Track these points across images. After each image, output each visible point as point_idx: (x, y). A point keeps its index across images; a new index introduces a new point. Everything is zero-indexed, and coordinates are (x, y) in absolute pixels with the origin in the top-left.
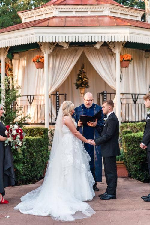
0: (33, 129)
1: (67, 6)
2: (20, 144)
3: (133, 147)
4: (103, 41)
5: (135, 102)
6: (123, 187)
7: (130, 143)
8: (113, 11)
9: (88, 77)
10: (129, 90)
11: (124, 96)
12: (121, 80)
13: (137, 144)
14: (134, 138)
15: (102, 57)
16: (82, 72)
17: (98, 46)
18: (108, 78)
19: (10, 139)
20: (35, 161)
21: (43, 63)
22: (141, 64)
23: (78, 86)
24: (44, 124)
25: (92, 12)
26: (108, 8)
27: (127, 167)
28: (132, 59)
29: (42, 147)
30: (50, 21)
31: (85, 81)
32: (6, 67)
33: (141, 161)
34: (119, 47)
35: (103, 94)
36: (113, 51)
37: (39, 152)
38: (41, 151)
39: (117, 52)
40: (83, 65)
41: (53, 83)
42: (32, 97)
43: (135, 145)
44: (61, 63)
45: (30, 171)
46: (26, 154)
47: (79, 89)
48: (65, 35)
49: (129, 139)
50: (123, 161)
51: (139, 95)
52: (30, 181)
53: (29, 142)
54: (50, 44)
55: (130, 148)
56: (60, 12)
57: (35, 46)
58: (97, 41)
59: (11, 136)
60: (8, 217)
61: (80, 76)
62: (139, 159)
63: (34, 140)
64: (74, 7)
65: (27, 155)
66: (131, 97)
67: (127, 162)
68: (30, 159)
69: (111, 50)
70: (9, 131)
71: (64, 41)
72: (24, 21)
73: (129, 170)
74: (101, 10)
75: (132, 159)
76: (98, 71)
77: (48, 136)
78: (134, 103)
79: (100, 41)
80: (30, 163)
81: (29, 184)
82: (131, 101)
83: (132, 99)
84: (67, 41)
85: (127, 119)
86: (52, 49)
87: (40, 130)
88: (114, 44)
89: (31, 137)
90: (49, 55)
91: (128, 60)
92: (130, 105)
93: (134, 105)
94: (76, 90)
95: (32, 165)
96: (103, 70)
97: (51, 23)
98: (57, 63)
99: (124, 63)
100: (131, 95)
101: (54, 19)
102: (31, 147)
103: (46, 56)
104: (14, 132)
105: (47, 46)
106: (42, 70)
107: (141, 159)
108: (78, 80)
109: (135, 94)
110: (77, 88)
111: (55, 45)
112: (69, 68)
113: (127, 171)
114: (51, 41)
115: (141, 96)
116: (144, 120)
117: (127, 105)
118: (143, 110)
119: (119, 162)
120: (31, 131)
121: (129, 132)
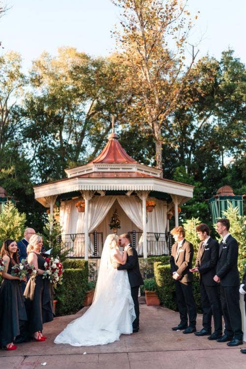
1: (104, 164)
2: (57, 279)
4: (133, 189)
5: (157, 239)
6: (159, 318)
8: (139, 169)
9: (119, 219)
10: (152, 229)
11: (149, 235)
12: (147, 222)
16: (115, 216)
17: (128, 194)
18: (136, 221)
19: (49, 272)
20: (76, 292)
21: (84, 208)
23: (112, 227)
24: (84, 258)
25: (123, 169)
26: (135, 166)
27: (159, 296)
28: (155, 205)
29: (83, 278)
30: (90, 175)
31: (118, 222)
34: (145, 196)
35: (132, 233)
36: (140, 198)
37: (80, 283)
39: (144, 199)
40: (116, 210)
42: (75, 235)
43: (168, 276)
47: (112, 230)
48: (103, 185)
50: (156, 290)
52: (72, 310)
53: (71, 274)
54: (90, 192)
56: (98, 168)
57: (78, 194)
58: (128, 190)
59: (50, 268)
60: (45, 364)
61: (114, 219)
62: (172, 290)
64: (109, 165)
66: (155, 236)
67: (159, 292)
68: (72, 291)
69: (139, 198)
70: (50, 263)
71: (101, 189)
72: (69, 176)
73: (160, 299)
74: (130, 167)
77: (88, 268)
79: (130, 190)
80: (72, 294)
81: (70, 314)
82: (155, 239)
84: (104, 190)
85: (152, 253)
86: (92, 196)
87: (81, 263)
88: (141, 192)
89: (73, 269)
90: (90, 202)
91: (152, 206)
92: (154, 242)
93: (156, 242)
96: (132, 214)
97: (91, 176)
98: (96, 208)
99: (149, 208)
101: (93, 174)
102: (73, 279)
103: (86, 202)
104: (54, 266)
105: (88, 194)
106: (83, 213)
108: (112, 222)
109: (157, 234)
110: (111, 229)
111: (94, 192)
113: (158, 300)
114: (91, 189)
115: (161, 235)
116: (164, 255)
117: (151, 242)
118: (163, 246)
119: (152, 292)
120: (73, 264)
121: (160, 264)
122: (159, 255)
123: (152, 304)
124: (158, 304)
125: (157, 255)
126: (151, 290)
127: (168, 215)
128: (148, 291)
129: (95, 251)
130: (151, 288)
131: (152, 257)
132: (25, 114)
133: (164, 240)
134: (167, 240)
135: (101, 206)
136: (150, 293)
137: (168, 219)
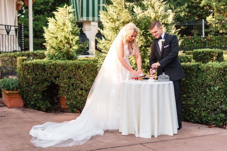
3: (34, 75)
10: (2, 22)
13: (40, 72)
14: (36, 66)
27: (23, 97)
49: (29, 67)
51: (11, 27)
62: (41, 88)
66: (5, 29)
75: (32, 88)
78: (7, 34)
82: (5, 33)
83: (5, 31)
92: (4, 36)
93: (7, 36)
100: (4, 26)
107: (43, 88)
109: (8, 26)
119: (15, 92)
121: (25, 60)
122: (9, 51)
123: (15, 106)
124: (21, 106)
125: (7, 51)
126: (13, 90)
127: (17, 5)
128: (10, 92)
130: (14, 88)
134: (16, 34)
136: (12, 93)
137: (16, 10)
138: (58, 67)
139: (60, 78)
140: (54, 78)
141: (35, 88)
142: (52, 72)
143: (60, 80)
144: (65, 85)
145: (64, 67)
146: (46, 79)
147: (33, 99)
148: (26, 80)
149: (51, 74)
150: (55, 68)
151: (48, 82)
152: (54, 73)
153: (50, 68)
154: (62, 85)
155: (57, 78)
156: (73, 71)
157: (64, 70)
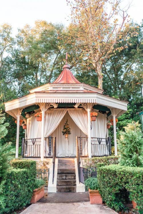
0: (21, 162)
1: (57, 84)
3: (108, 179)
4: (80, 102)
5: (100, 143)
7: (105, 175)
8: (85, 88)
9: (70, 127)
10: (96, 135)
11: (93, 139)
12: (91, 129)
13: (112, 176)
14: (109, 171)
15: (79, 113)
16: (66, 124)
17: (76, 106)
20: (20, 192)
21: (41, 117)
22: (102, 121)
23: (64, 133)
24: (40, 157)
25: (73, 88)
26: (82, 86)
28: (98, 116)
31: (69, 129)
32: (20, 122)
33: (116, 192)
34: (90, 108)
36: (86, 110)
37: (25, 183)
38: (26, 182)
40: (67, 120)
41: (48, 130)
43: (111, 178)
44: (53, 118)
45: (15, 202)
46: (9, 187)
47: (64, 135)
48: (55, 98)
49: (104, 172)
50: (98, 190)
51: (102, 139)
53: (13, 175)
54: (46, 105)
55: (105, 179)
56: (54, 88)
58: (75, 102)
61: (65, 127)
62: (114, 191)
63: (19, 172)
65: (11, 188)
66: (97, 140)
67: (101, 191)
68: (14, 191)
69: (85, 110)
71: (54, 102)
73: (103, 197)
74: (78, 87)
75: (107, 189)
76: (76, 122)
79: (78, 102)
80: (14, 195)
83: (98, 142)
84: (56, 102)
85: (95, 154)
86: (47, 109)
87: (28, 163)
88: (87, 105)
90: (46, 113)
92: (97, 145)
93: (99, 145)
94: (63, 136)
95: (17, 196)
96: (79, 122)
99: (93, 117)
102: (16, 179)
103: (43, 113)
106: (40, 122)
107: (116, 191)
108: (64, 129)
109: (100, 139)
110: (63, 135)
112: (58, 121)
113: (101, 199)
114: (46, 102)
115: (103, 140)
116: (105, 155)
117: (95, 145)
118: (105, 148)
119: (95, 191)
120: (20, 164)
121: (103, 165)
122: (101, 155)
123: (96, 203)
124: (100, 203)
125: (99, 155)
126: (94, 189)
127: (108, 125)
128: (92, 190)
129: (49, 152)
130: (94, 187)
131: (96, 158)
132: (13, 63)
133: (105, 143)
134: (107, 144)
135: (55, 117)
136: (93, 192)
137: (107, 128)
138: (127, 174)
139: (129, 184)
140: (124, 183)
141: (110, 190)
142: (122, 177)
143: (130, 185)
144: (134, 191)
145: (132, 174)
146: (117, 183)
147: (109, 199)
148: (102, 182)
149: (121, 179)
150: (125, 175)
151: (120, 186)
152: (124, 179)
153: (120, 174)
154: (131, 190)
155: (127, 183)
156: (140, 179)
157: (132, 177)
